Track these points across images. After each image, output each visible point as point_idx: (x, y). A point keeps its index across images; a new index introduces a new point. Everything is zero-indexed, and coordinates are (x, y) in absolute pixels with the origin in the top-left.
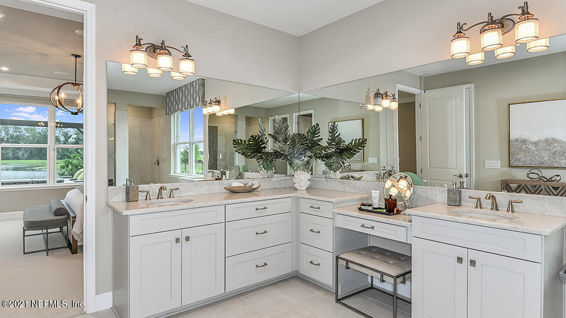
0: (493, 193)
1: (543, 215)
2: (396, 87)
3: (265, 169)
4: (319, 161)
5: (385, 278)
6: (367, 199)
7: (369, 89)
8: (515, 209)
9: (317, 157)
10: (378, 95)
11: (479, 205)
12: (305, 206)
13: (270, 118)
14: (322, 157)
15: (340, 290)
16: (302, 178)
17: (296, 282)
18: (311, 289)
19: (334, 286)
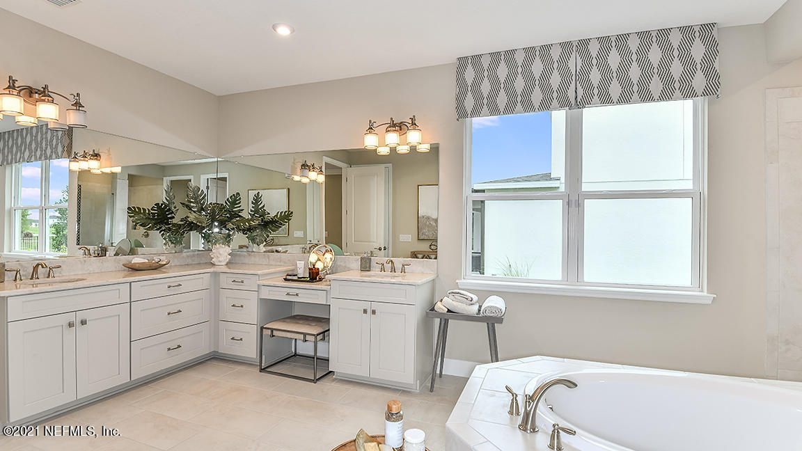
0: (392, 259)
1: (423, 273)
2: (322, 160)
3: (172, 243)
4: (241, 234)
5: (308, 338)
6: (293, 270)
7: (294, 160)
8: (406, 271)
9: (239, 229)
10: (304, 166)
11: (383, 269)
12: (225, 281)
13: (164, 178)
14: (244, 230)
15: (263, 361)
16: (221, 253)
17: (215, 363)
18: (232, 366)
19: (258, 357)
